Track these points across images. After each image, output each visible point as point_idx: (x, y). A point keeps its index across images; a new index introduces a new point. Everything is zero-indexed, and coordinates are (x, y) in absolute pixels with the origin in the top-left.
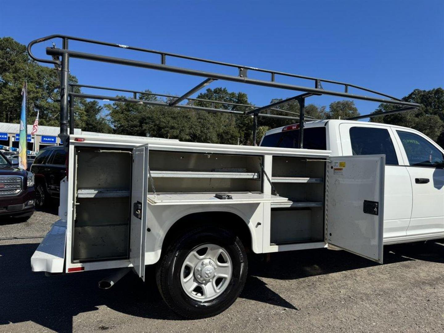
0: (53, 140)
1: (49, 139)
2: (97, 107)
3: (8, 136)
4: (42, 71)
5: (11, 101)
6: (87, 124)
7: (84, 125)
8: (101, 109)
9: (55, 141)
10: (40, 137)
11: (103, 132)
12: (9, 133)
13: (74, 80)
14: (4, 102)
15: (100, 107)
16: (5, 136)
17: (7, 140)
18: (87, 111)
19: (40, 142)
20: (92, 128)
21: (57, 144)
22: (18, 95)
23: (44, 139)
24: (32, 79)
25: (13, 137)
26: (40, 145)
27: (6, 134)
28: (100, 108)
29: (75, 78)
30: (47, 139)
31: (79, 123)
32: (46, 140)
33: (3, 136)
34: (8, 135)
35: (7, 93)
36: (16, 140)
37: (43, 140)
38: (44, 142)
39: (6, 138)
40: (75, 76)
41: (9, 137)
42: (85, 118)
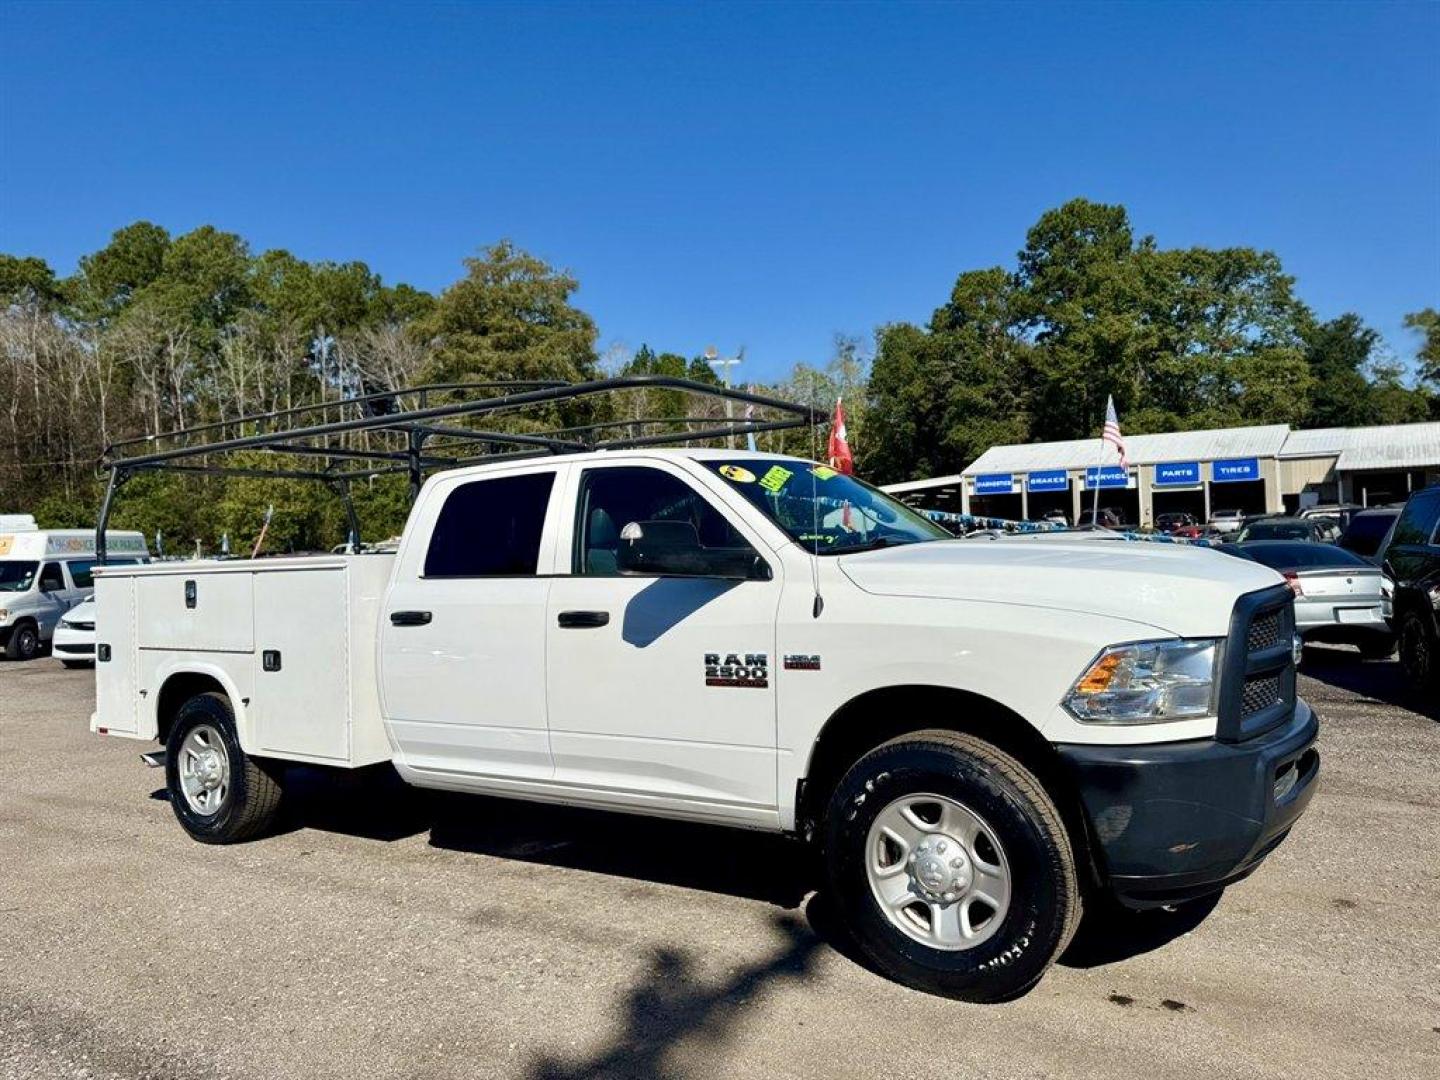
0: (1189, 473)
1: (1177, 473)
2: (1359, 335)
3: (1068, 477)
4: (1157, 267)
5: (1079, 379)
6: (1318, 403)
7: (1305, 408)
8: (1372, 339)
9: (1195, 477)
10: (1153, 470)
11: (1380, 423)
12: (1070, 470)
13: (1268, 262)
14: (1062, 385)
15: (1367, 333)
16: (1062, 480)
17: (1067, 488)
18: (1315, 358)
19: (1153, 486)
20: (1333, 415)
21: (1203, 484)
22: (1095, 357)
23: (1165, 473)
24: (1134, 299)
25: (1081, 477)
26: (1154, 495)
27: (1062, 473)
28: (1368, 338)
29: (1272, 256)
30: (1171, 473)
31: (1286, 402)
32: (1171, 477)
33: (1055, 480)
34: (1069, 475)
35: (1069, 357)
36: (1088, 488)
37: (1160, 479)
38: (1165, 484)
39: (1064, 484)
40: (1269, 251)
41: (1071, 481)
42: (1308, 382)
